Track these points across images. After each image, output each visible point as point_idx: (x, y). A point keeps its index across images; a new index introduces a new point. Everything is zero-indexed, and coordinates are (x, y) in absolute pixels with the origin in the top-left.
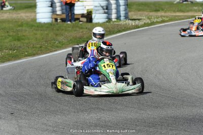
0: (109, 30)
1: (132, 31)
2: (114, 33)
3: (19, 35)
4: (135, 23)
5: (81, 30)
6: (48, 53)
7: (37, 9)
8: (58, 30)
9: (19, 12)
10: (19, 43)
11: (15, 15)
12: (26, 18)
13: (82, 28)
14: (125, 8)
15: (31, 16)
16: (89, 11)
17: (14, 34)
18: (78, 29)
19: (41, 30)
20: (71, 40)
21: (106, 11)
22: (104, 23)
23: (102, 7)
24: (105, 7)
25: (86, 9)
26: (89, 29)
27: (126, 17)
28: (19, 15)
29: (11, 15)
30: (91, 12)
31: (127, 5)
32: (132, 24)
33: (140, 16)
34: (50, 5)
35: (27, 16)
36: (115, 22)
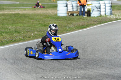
0: (100, 21)
1: (113, 22)
2: (103, 23)
3: (46, 23)
4: (116, 17)
5: (83, 21)
6: (62, 34)
7: (58, 8)
8: (69, 20)
9: (48, 9)
10: (45, 28)
11: (45, 11)
12: (51, 13)
13: (83, 19)
14: (111, 8)
15: (55, 12)
16: (89, 9)
17: (43, 22)
18: (81, 20)
19: (59, 20)
20: (76, 27)
21: (99, 10)
22: (98, 17)
23: (97, 7)
24: (98, 8)
25: (87, 8)
26: (88, 20)
27: (111, 14)
28: (47, 11)
29: (43, 11)
30: (90, 10)
31: (111, 6)
32: (114, 18)
33: (119, 13)
34: (66, 6)
35: (52, 12)
36: (104, 16)
